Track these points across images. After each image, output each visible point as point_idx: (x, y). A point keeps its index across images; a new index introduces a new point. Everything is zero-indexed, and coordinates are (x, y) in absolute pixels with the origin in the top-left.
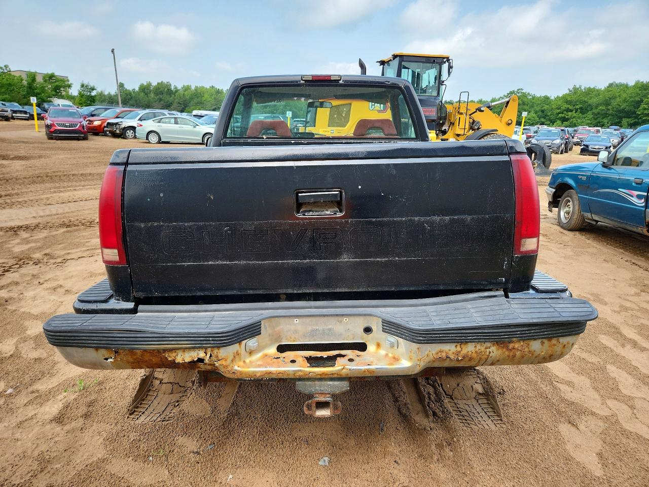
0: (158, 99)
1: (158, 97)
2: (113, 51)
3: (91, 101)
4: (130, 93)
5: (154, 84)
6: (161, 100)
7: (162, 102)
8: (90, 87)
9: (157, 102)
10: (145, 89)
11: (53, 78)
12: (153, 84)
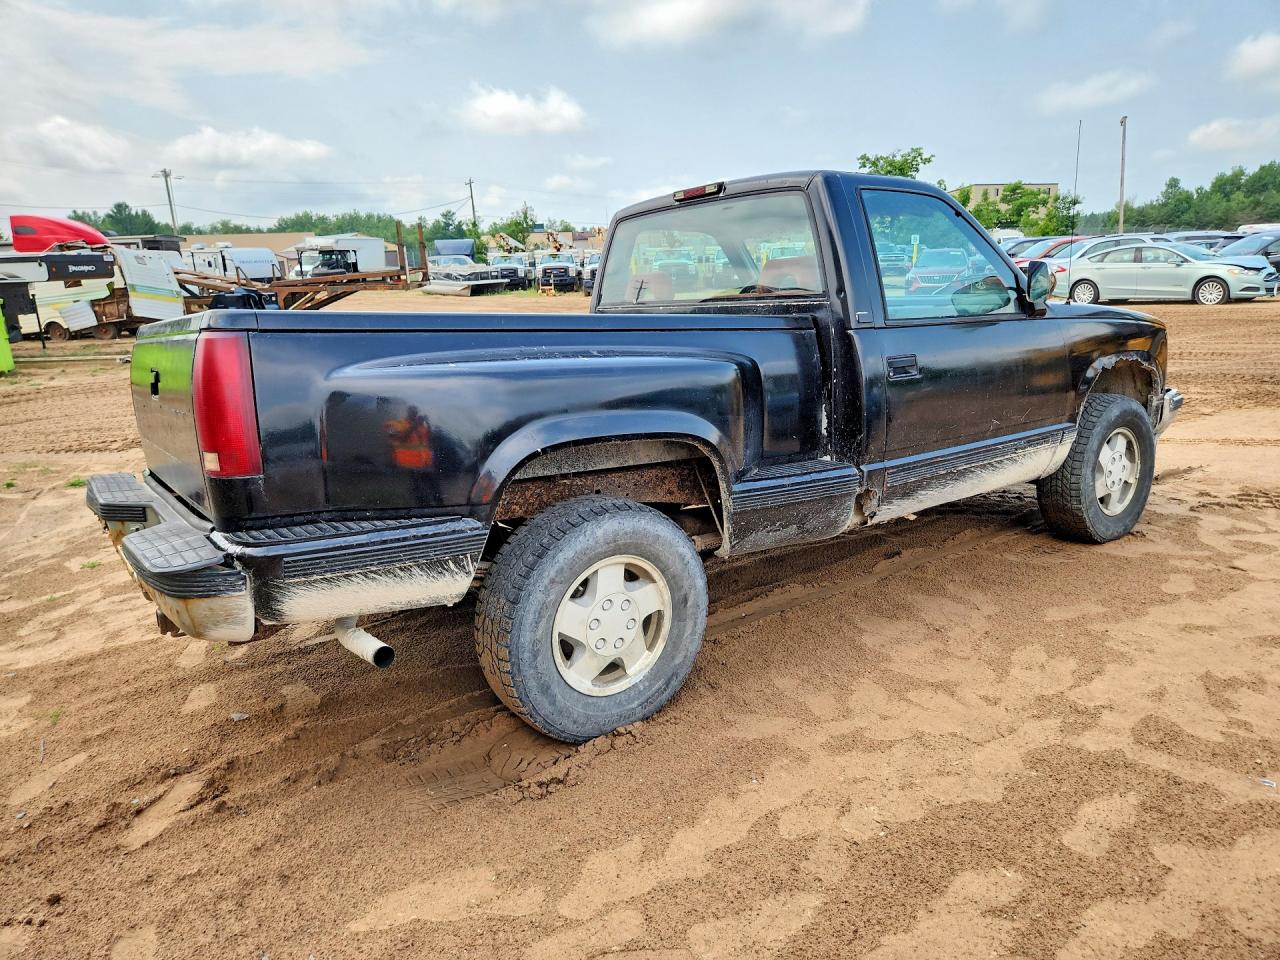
0: (1252, 202)
1: (1252, 198)
2: (1123, 122)
3: (1067, 226)
4: (1188, 197)
5: (1252, 169)
6: (1257, 204)
7: (1259, 209)
8: (1070, 199)
9: (1248, 211)
10: (1225, 186)
11: (1018, 191)
12: (1247, 172)
